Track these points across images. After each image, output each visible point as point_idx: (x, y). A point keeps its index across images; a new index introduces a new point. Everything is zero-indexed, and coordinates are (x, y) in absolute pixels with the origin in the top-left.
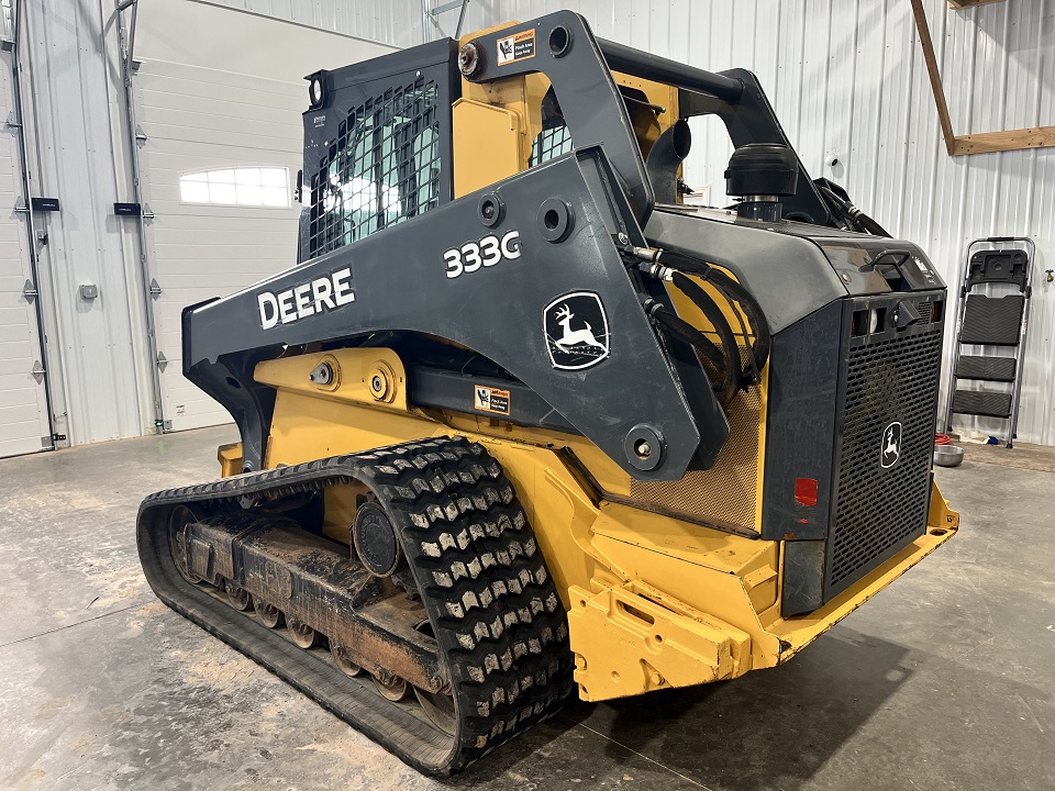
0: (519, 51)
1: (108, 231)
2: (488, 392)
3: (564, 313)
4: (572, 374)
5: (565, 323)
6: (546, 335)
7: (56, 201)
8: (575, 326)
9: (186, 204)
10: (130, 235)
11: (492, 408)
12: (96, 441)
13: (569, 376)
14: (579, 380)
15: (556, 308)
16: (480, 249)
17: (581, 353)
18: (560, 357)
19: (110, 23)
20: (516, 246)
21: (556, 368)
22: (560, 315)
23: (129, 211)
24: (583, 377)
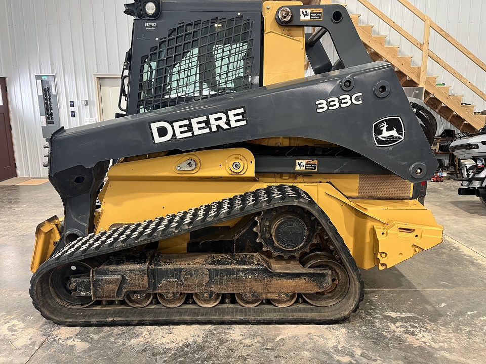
0: (312, 16)
2: (304, 162)
3: (383, 125)
4: (386, 148)
5: (384, 129)
6: (373, 134)
8: (388, 130)
11: (306, 169)
13: (384, 149)
14: (389, 150)
15: (380, 123)
16: (339, 100)
17: (391, 139)
18: (380, 142)
20: (360, 99)
21: (378, 146)
22: (381, 126)
24: (391, 148)
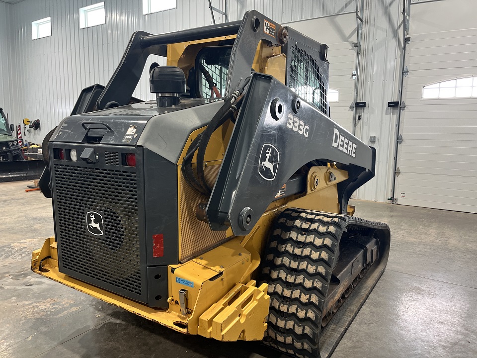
1: (386, 114)
7: (364, 103)
9: (424, 100)
10: (395, 115)
12: (367, 200)
19: (402, 23)
23: (394, 105)
